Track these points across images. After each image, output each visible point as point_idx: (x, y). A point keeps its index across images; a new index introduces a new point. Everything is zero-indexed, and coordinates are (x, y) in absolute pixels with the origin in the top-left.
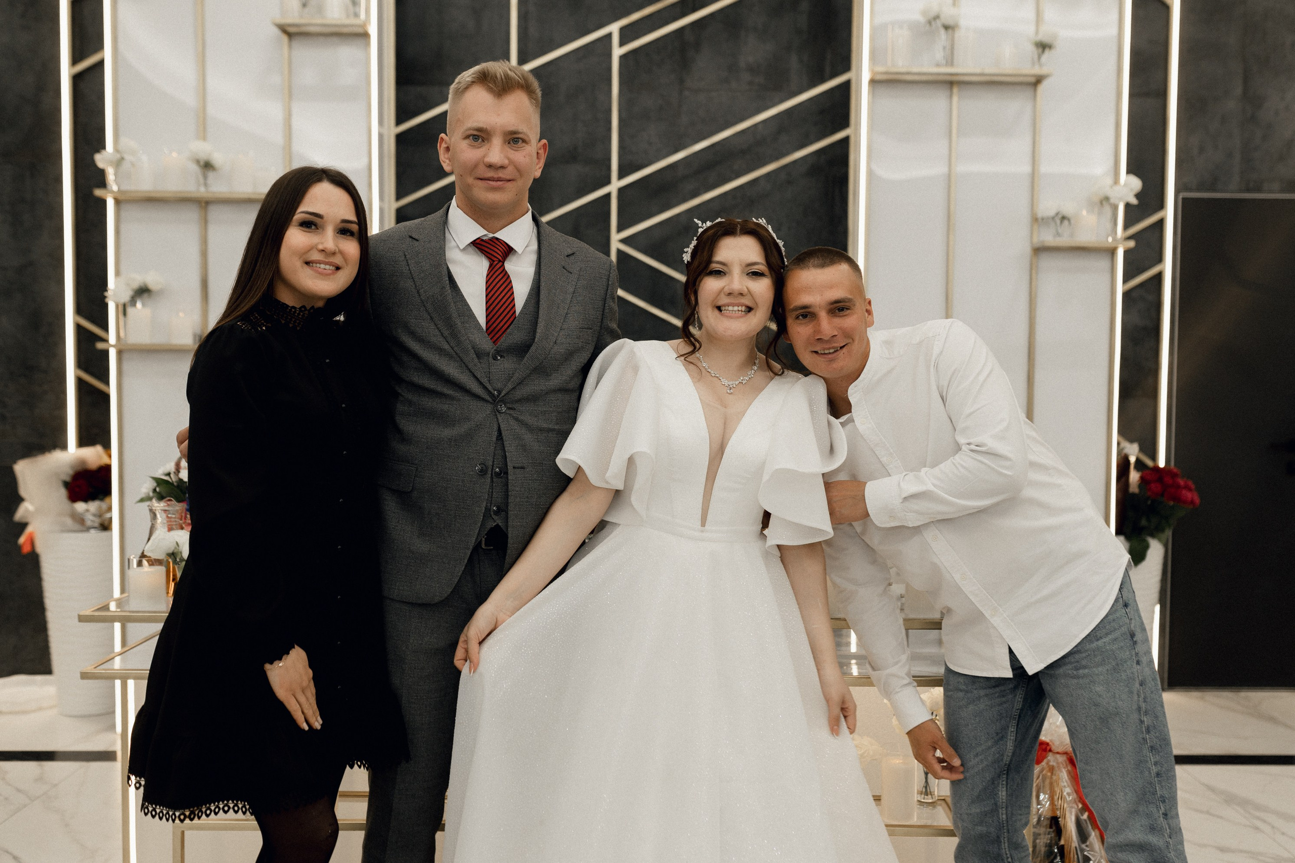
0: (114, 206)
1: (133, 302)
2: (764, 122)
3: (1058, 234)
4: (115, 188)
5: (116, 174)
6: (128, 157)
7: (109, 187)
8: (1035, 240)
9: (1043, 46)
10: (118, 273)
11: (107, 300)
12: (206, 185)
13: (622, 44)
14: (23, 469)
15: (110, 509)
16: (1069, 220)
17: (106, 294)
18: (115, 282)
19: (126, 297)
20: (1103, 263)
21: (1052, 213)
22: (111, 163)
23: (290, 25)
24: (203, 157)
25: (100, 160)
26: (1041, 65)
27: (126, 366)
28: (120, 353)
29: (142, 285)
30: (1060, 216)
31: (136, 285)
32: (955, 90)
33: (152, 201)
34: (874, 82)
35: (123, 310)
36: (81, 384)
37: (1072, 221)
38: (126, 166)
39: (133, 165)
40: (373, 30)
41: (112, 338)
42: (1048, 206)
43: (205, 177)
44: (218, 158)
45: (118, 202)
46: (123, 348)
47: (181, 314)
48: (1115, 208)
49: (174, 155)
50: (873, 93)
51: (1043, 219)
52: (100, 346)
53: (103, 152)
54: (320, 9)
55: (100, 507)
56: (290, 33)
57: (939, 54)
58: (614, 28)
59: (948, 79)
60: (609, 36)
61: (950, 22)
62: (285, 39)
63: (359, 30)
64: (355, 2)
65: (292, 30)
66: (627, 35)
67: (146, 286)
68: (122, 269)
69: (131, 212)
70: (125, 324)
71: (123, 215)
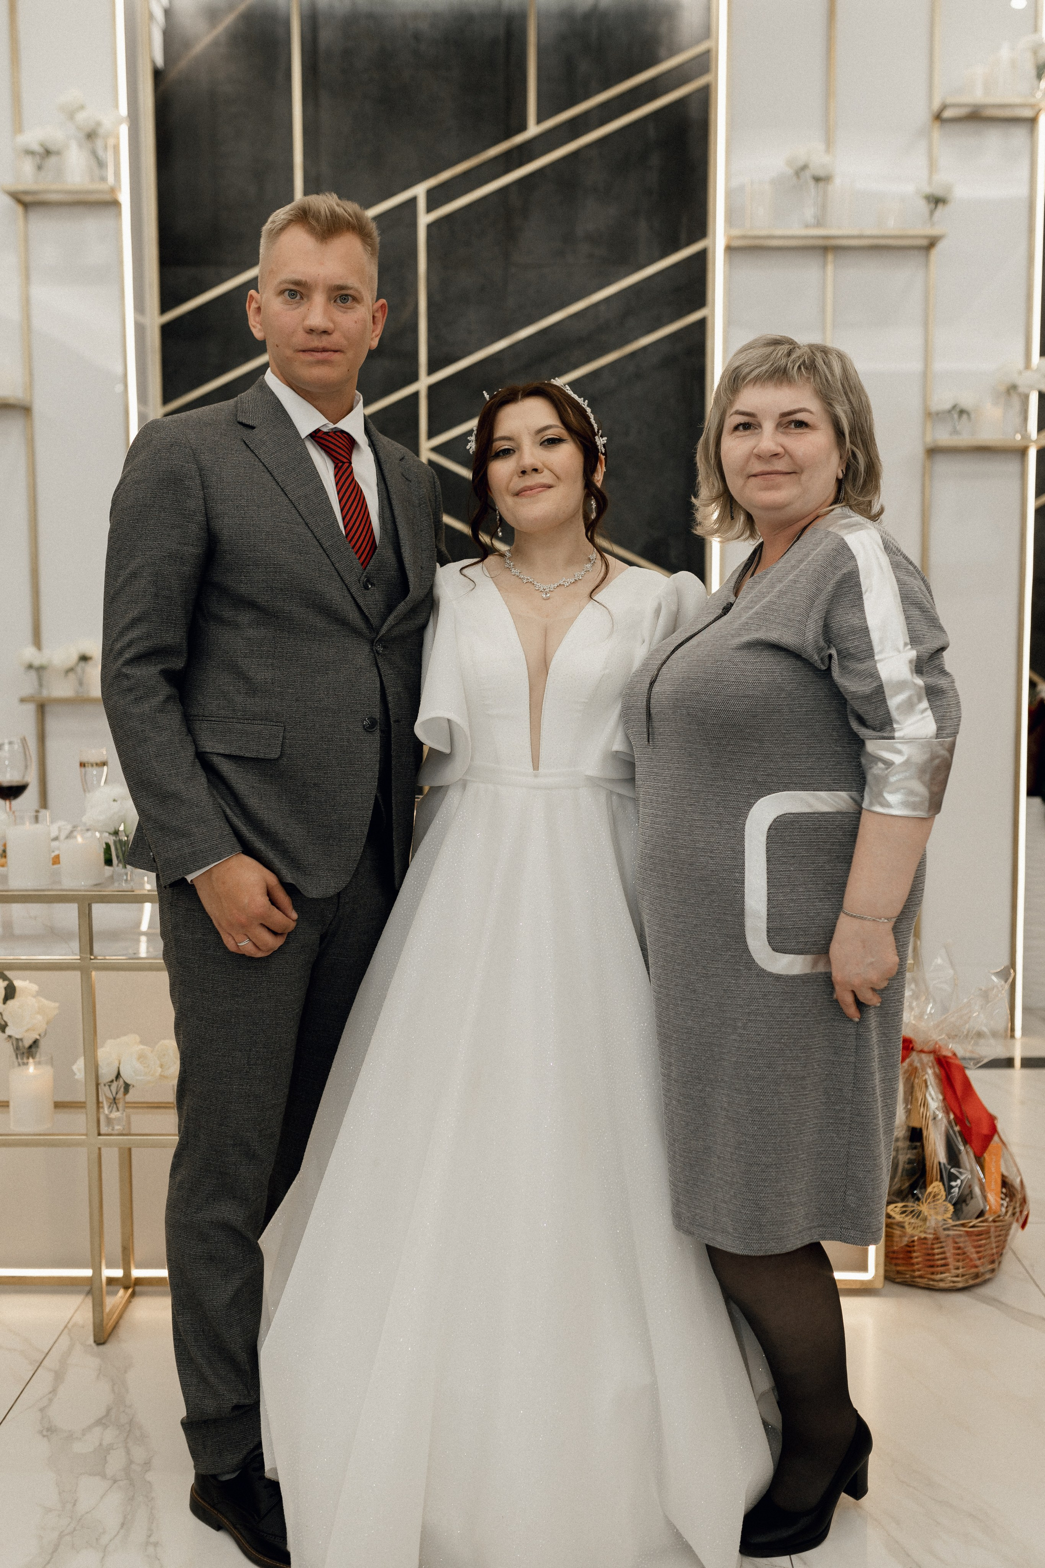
2: (606, 302)
3: (955, 432)
8: (929, 439)
9: (937, 201)
13: (430, 209)
16: (968, 414)
20: (1011, 467)
21: (947, 406)
23: (26, 193)
26: (933, 225)
30: (958, 410)
32: (830, 257)
34: (730, 250)
37: (973, 416)
40: (125, 197)
42: (942, 399)
48: (1025, 399)
50: (729, 264)
51: (937, 414)
54: (60, 172)
56: (25, 202)
57: (809, 213)
58: (420, 191)
59: (821, 242)
60: (413, 200)
61: (821, 173)
62: (19, 209)
63: (107, 197)
64: (101, 164)
65: (28, 199)
66: (435, 199)
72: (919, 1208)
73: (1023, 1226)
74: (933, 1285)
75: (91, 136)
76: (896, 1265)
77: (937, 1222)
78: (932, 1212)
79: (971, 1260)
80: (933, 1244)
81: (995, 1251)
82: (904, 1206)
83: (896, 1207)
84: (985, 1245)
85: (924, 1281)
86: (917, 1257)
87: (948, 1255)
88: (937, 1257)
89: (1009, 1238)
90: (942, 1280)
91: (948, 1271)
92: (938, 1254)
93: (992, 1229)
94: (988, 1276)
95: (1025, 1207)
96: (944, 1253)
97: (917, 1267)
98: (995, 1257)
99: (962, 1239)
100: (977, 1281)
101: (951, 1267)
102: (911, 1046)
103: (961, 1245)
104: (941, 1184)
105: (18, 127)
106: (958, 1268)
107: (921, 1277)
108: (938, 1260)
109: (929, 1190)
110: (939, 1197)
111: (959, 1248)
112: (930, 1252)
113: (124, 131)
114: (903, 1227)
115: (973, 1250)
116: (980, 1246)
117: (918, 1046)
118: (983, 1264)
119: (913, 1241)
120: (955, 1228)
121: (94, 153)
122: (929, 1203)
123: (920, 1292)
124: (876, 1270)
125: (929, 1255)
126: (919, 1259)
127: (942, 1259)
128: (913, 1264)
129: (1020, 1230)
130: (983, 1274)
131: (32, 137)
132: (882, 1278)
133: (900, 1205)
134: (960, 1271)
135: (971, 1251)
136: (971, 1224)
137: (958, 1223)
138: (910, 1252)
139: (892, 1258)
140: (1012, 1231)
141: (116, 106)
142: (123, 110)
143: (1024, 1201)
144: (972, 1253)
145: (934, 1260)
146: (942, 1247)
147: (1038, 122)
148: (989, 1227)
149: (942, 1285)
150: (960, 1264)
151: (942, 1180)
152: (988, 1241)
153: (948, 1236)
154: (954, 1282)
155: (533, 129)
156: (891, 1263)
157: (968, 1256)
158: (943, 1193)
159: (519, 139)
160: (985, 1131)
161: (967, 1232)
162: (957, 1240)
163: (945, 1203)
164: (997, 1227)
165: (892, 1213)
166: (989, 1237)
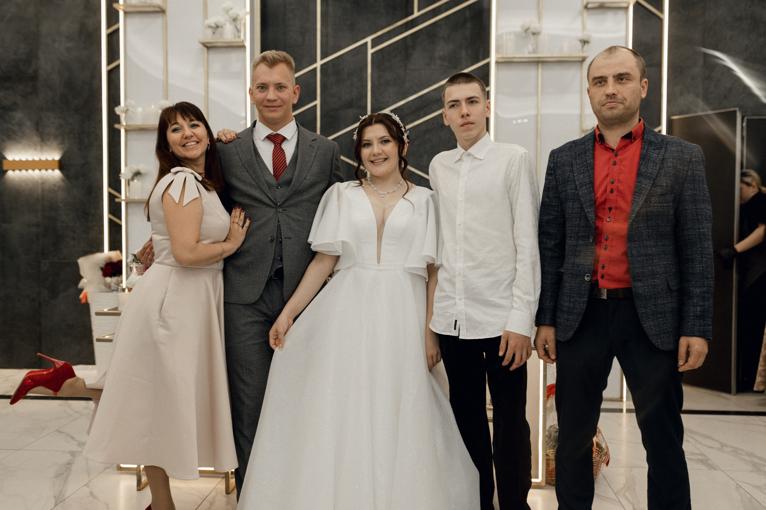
0: (124, 133)
1: (133, 179)
4: (124, 123)
5: (125, 118)
6: (130, 109)
7: (121, 123)
9: (585, 42)
10: (126, 165)
11: (120, 178)
13: (373, 47)
14: (82, 261)
15: (122, 282)
17: (120, 175)
18: (125, 170)
19: (129, 176)
22: (123, 112)
23: (208, 43)
25: (118, 110)
26: (583, 52)
27: (130, 211)
28: (127, 204)
29: (137, 171)
31: (134, 171)
32: (540, 65)
33: (142, 130)
34: (498, 63)
35: (128, 183)
36: (110, 221)
38: (130, 113)
39: (133, 112)
40: (248, 44)
41: (123, 197)
45: (126, 131)
46: (128, 201)
49: (153, 107)
50: (497, 68)
52: (117, 200)
53: (119, 107)
54: (222, 34)
55: (118, 280)
56: (209, 47)
57: (530, 48)
58: (369, 40)
59: (536, 60)
60: (366, 43)
61: (535, 31)
62: (205, 49)
63: (241, 44)
64: (238, 31)
65: (209, 45)
66: (375, 43)
67: (139, 171)
68: (128, 164)
69: (133, 136)
70: (129, 190)
71: (129, 137)
73: (607, 465)
75: (235, 20)
76: (551, 477)
83: (550, 451)
95: (608, 455)
105: (206, 17)
113: (248, 18)
121: (236, 27)
124: (541, 478)
131: (212, 21)
132: (545, 482)
139: (549, 474)
140: (601, 465)
141: (245, 8)
142: (248, 9)
143: (608, 453)
147: (629, 9)
155: (416, 14)
156: (549, 476)
159: (410, 18)
165: (548, 454)
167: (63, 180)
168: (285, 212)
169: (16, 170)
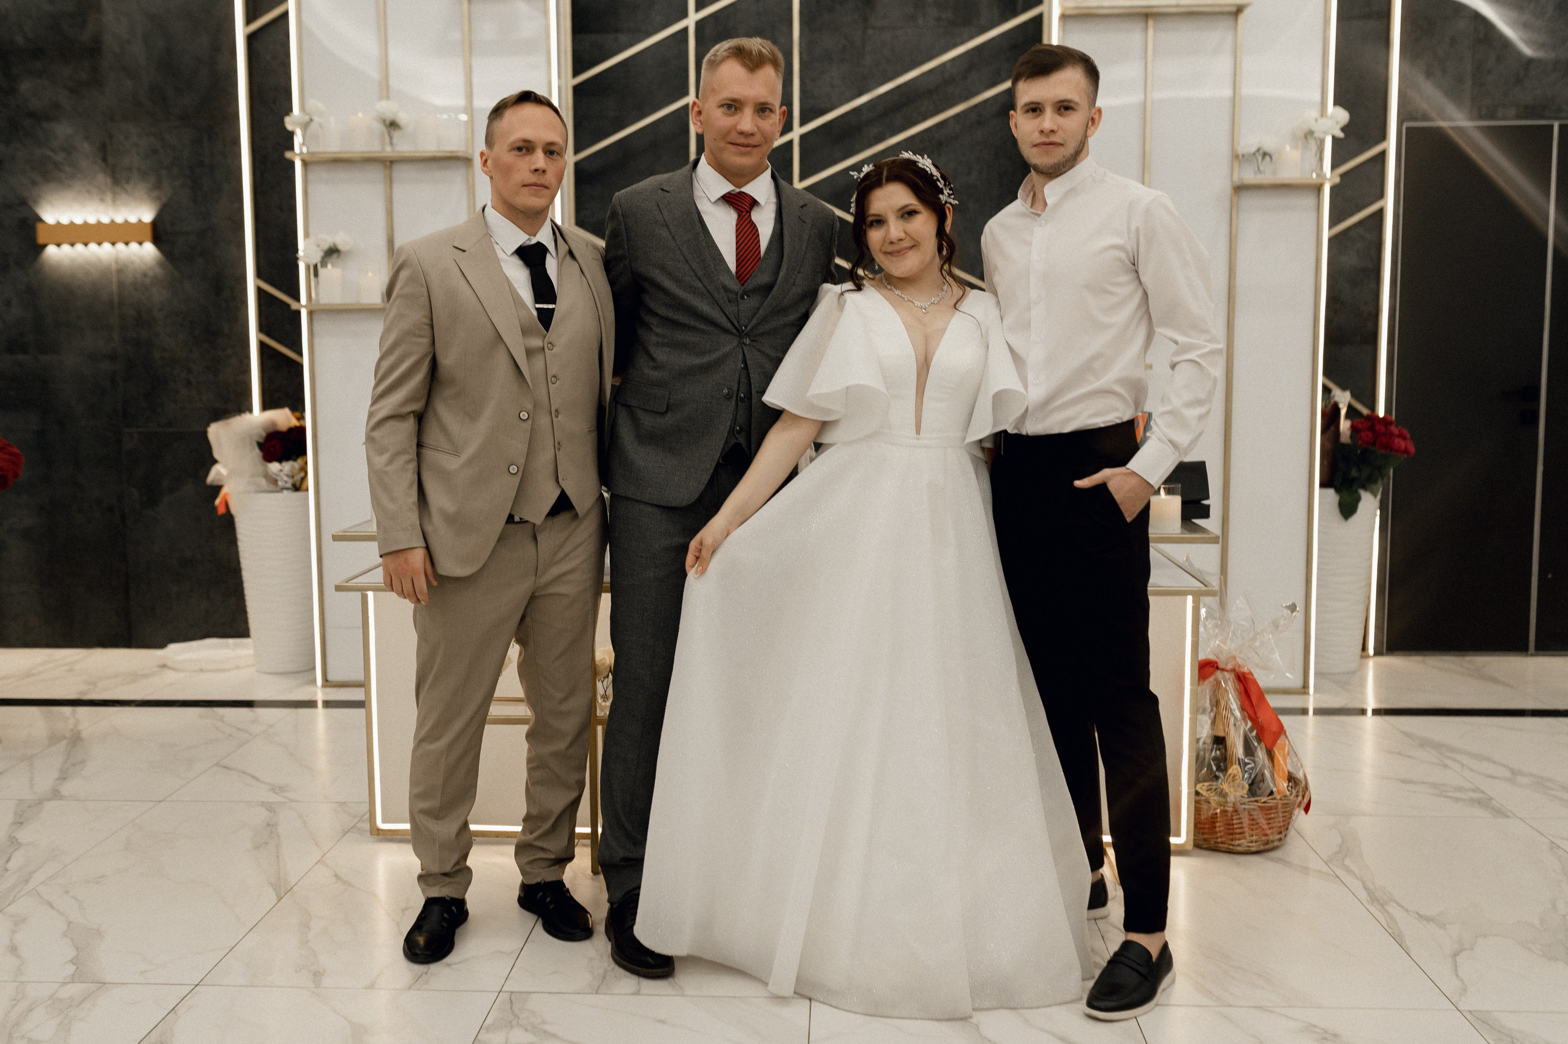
0: (302, 170)
1: (324, 263)
2: (953, 60)
3: (1259, 171)
4: (300, 148)
5: (303, 136)
6: (316, 119)
7: (296, 149)
8: (1236, 178)
10: (307, 235)
11: (297, 262)
12: (391, 144)
14: (217, 432)
15: (305, 468)
16: (1271, 156)
17: (298, 256)
18: (305, 244)
19: (316, 257)
20: (1308, 201)
21: (1253, 149)
22: (299, 125)
24: (389, 117)
25: (289, 123)
27: (319, 327)
28: (311, 314)
29: (332, 245)
30: (1261, 152)
31: (326, 247)
32: (1151, 22)
33: (338, 162)
34: (1064, 17)
35: (313, 271)
36: (265, 351)
37: (1274, 158)
38: (313, 126)
39: (321, 125)
41: (303, 299)
42: (1248, 144)
43: (391, 138)
44: (403, 118)
45: (305, 163)
46: (314, 308)
47: (370, 275)
48: (1321, 142)
49: (360, 115)
50: (1064, 31)
51: (1243, 156)
53: (291, 115)
55: (296, 467)
59: (1143, 11)
67: (335, 245)
68: (311, 230)
69: (317, 173)
70: (317, 283)
71: (311, 176)
72: (1222, 787)
73: (1307, 809)
74: (1232, 849)
76: (1203, 834)
77: (1235, 797)
78: (1232, 789)
79: (1263, 830)
80: (1232, 816)
81: (1281, 824)
82: (1210, 785)
83: (1203, 786)
84: (1274, 818)
85: (1226, 846)
86: (1219, 827)
87: (1244, 825)
88: (1235, 826)
89: (1294, 818)
90: (1239, 845)
91: (1245, 838)
92: (1236, 824)
93: (1280, 806)
94: (1276, 844)
95: (1307, 793)
96: (1241, 823)
97: (1219, 834)
98: (1283, 829)
99: (1255, 813)
100: (1267, 847)
101: (1247, 835)
102: (1216, 665)
103: (1255, 817)
104: (1239, 767)
106: (1252, 836)
107: (1222, 843)
108: (1236, 829)
109: (1230, 771)
110: (1237, 777)
111: (1253, 820)
112: (1231, 822)
114: (1209, 802)
115: (1264, 822)
116: (1270, 819)
117: (1221, 666)
118: (1272, 833)
119: (1216, 814)
120: (1250, 803)
122: (1229, 782)
123: (1221, 854)
124: (1187, 836)
125: (1229, 825)
126: (1222, 829)
127: (1239, 828)
128: (1216, 833)
129: (1303, 812)
130: (1273, 841)
132: (1192, 843)
133: (1206, 784)
134: (1254, 838)
135: (1263, 822)
136: (1263, 801)
137: (1252, 799)
138: (1214, 823)
139: (1200, 828)
140: (1296, 812)
143: (1306, 788)
144: (1264, 824)
145: (1233, 829)
146: (1240, 819)
148: (1277, 804)
149: (1239, 849)
150: (1254, 833)
151: (1239, 764)
152: (1276, 815)
153: (1244, 809)
154: (1249, 847)
156: (1199, 833)
157: (1260, 827)
158: (1241, 775)
160: (1275, 729)
161: (1260, 807)
162: (1252, 813)
163: (1241, 782)
164: (1284, 804)
165: (1200, 791)
166: (1278, 812)
167: (161, 264)
168: (754, 344)
169: (64, 243)
